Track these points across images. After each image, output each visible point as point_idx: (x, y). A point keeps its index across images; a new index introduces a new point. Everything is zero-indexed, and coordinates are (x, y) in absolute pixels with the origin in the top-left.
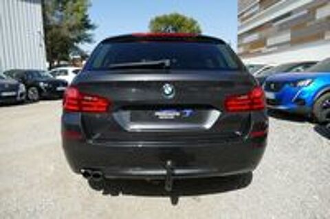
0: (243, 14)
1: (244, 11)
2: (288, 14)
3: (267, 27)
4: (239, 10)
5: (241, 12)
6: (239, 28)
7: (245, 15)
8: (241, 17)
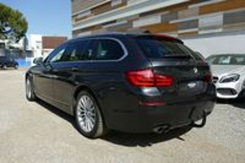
0: (76, 15)
1: (78, 13)
2: (115, 21)
3: (97, 29)
4: (73, 12)
5: (74, 14)
6: (74, 26)
7: (79, 17)
8: (75, 18)
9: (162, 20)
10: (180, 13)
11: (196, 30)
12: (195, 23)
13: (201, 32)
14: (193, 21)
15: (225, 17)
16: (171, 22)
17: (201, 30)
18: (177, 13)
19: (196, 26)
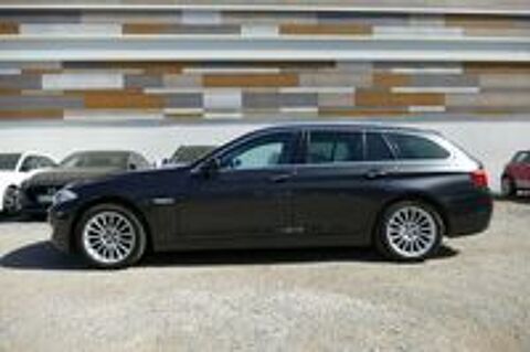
9: (126, 84)
10: (167, 78)
11: (199, 110)
12: (196, 100)
13: (208, 116)
14: (193, 95)
15: (245, 97)
16: (148, 91)
17: (207, 110)
18: (160, 76)
19: (200, 104)
